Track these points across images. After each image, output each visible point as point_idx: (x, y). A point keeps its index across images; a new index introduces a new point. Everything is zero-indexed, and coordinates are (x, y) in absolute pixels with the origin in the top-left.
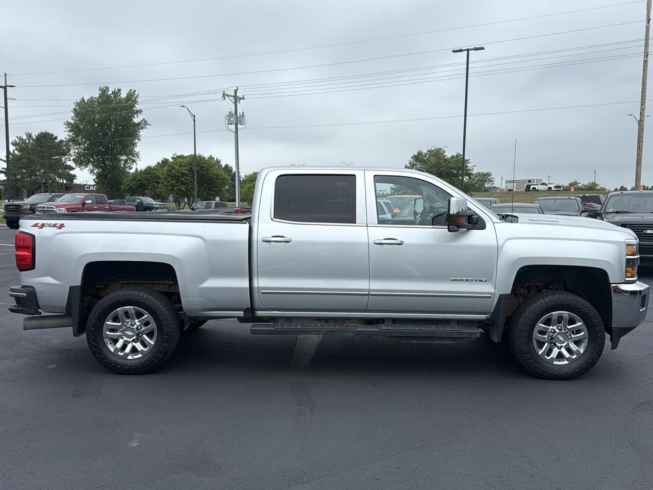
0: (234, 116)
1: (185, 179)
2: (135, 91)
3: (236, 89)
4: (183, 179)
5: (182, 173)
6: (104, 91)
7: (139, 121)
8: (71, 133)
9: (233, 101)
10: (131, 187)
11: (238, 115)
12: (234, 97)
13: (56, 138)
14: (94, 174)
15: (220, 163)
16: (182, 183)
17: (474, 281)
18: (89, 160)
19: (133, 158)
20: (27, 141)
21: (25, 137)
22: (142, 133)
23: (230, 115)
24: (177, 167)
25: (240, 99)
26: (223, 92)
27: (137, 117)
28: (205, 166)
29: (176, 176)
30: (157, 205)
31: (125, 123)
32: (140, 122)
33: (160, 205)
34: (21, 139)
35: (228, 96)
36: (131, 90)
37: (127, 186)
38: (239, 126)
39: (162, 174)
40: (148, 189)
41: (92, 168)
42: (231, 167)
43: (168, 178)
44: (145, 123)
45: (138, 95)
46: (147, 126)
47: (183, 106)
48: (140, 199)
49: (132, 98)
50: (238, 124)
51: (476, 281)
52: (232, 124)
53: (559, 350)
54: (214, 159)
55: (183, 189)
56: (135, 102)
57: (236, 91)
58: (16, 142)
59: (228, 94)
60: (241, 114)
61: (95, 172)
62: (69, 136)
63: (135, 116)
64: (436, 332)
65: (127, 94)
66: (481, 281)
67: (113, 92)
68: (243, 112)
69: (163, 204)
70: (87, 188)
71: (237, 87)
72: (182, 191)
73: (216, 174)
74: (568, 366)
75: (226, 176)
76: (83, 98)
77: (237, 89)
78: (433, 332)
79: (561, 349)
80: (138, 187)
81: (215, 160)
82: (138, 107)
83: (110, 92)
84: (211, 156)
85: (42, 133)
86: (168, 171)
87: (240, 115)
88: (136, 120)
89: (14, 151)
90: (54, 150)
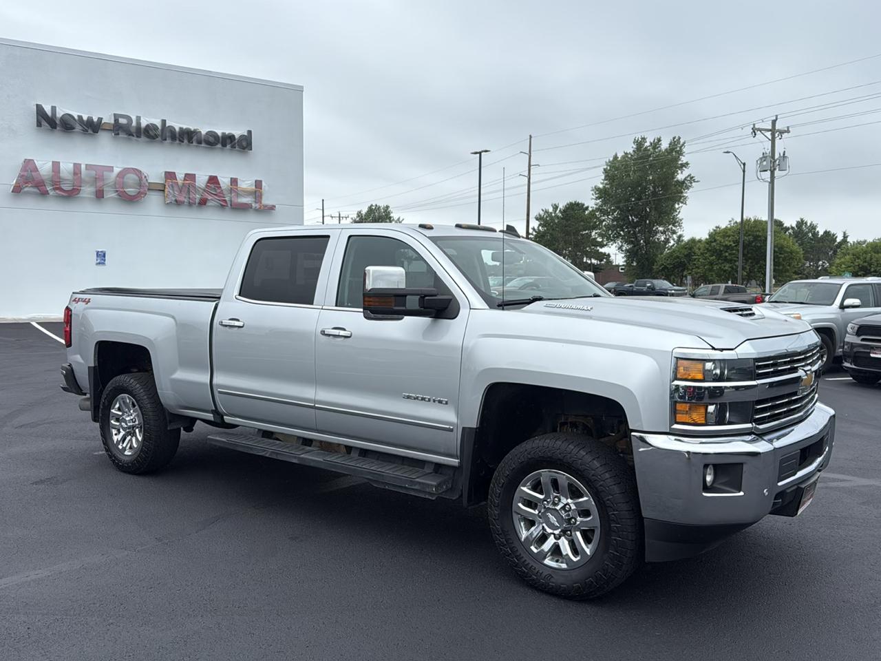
0: (769, 159)
1: (729, 254)
2: (679, 138)
3: (774, 118)
4: (727, 254)
5: (726, 246)
6: (639, 144)
7: (683, 178)
8: (598, 201)
9: (770, 138)
10: (666, 267)
11: (777, 156)
12: (770, 130)
13: (587, 208)
14: (623, 251)
15: (815, 229)
16: (726, 260)
17: (432, 401)
18: (619, 233)
19: (674, 228)
20: (553, 215)
21: (551, 210)
22: (687, 193)
23: (764, 157)
24: (718, 238)
25: (782, 132)
26: (752, 126)
27: (682, 173)
28: (760, 234)
29: (716, 250)
30: (671, 290)
31: (663, 183)
32: (685, 179)
33: (677, 290)
34: (546, 212)
35: (760, 130)
36: (674, 138)
37: (660, 266)
38: (777, 173)
39: (699, 249)
40: (688, 269)
41: (620, 244)
42: (834, 235)
43: (706, 253)
44: (691, 179)
45: (684, 143)
46: (693, 184)
47: (728, 152)
48: (652, 283)
49: (676, 148)
50: (775, 169)
51: (434, 401)
52: (766, 171)
53: (556, 541)
54: (806, 223)
55: (726, 268)
56: (680, 153)
57: (774, 122)
58: (540, 215)
59: (761, 127)
60: (782, 155)
61: (624, 248)
62: (596, 205)
63: (679, 172)
64: (383, 475)
65: (670, 144)
66: (440, 402)
67: (651, 144)
68: (784, 152)
69: (681, 288)
70: (622, 269)
71: (777, 116)
72: (725, 271)
73: (779, 246)
74: (566, 573)
75: (796, 247)
76: (616, 155)
77: (777, 119)
78: (379, 475)
79: (559, 539)
80: (675, 267)
81: (809, 224)
82: (683, 159)
83: (647, 144)
84: (802, 220)
85: (571, 203)
86: (708, 244)
87: (780, 156)
88: (680, 176)
89: (538, 227)
90: (582, 223)
